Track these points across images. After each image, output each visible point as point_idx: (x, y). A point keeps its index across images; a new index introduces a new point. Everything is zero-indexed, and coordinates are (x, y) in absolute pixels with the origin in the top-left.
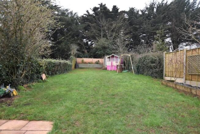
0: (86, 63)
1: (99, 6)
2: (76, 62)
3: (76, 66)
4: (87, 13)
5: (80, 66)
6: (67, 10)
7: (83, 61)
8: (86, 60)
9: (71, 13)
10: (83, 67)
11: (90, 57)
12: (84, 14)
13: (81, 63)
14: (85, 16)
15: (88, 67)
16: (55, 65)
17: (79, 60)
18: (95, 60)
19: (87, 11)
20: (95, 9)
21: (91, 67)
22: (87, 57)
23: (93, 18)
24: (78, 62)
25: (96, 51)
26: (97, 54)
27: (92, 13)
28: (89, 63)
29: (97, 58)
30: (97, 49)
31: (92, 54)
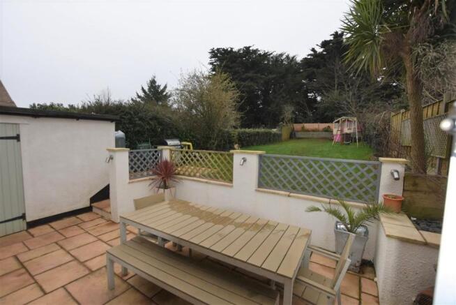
0: (308, 131)
1: (332, 38)
2: (293, 129)
3: (292, 136)
4: (312, 53)
5: (299, 135)
6: (281, 55)
7: (303, 128)
8: (308, 126)
9: (288, 57)
10: (302, 136)
11: (315, 122)
12: (309, 55)
13: (300, 131)
14: (309, 57)
15: (310, 136)
16: (250, 135)
17: (297, 126)
18: (323, 126)
19: (313, 50)
20: (325, 44)
21: (315, 136)
22: (309, 122)
23: (322, 59)
24: (295, 129)
25: (325, 112)
26: (327, 115)
27: (321, 50)
28: (313, 131)
29: (326, 122)
30: (326, 109)
31: (318, 117)
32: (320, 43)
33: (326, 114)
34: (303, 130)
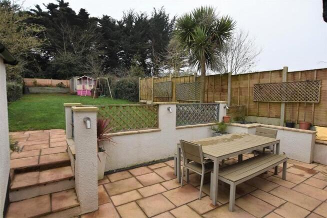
0: (40, 86)
1: (58, 3)
3: (25, 91)
4: (36, 9)
5: (32, 90)
7: (35, 82)
8: (40, 81)
10: (37, 91)
11: (47, 77)
13: (32, 86)
15: (45, 91)
17: (29, 81)
18: (55, 82)
19: (38, 7)
20: (51, 7)
21: (51, 91)
22: (41, 77)
24: (26, 84)
26: (59, 73)
27: (47, 10)
28: (47, 86)
29: (59, 79)
30: (58, 67)
31: (50, 73)
32: (47, 4)
33: (58, 71)
34: (35, 84)
